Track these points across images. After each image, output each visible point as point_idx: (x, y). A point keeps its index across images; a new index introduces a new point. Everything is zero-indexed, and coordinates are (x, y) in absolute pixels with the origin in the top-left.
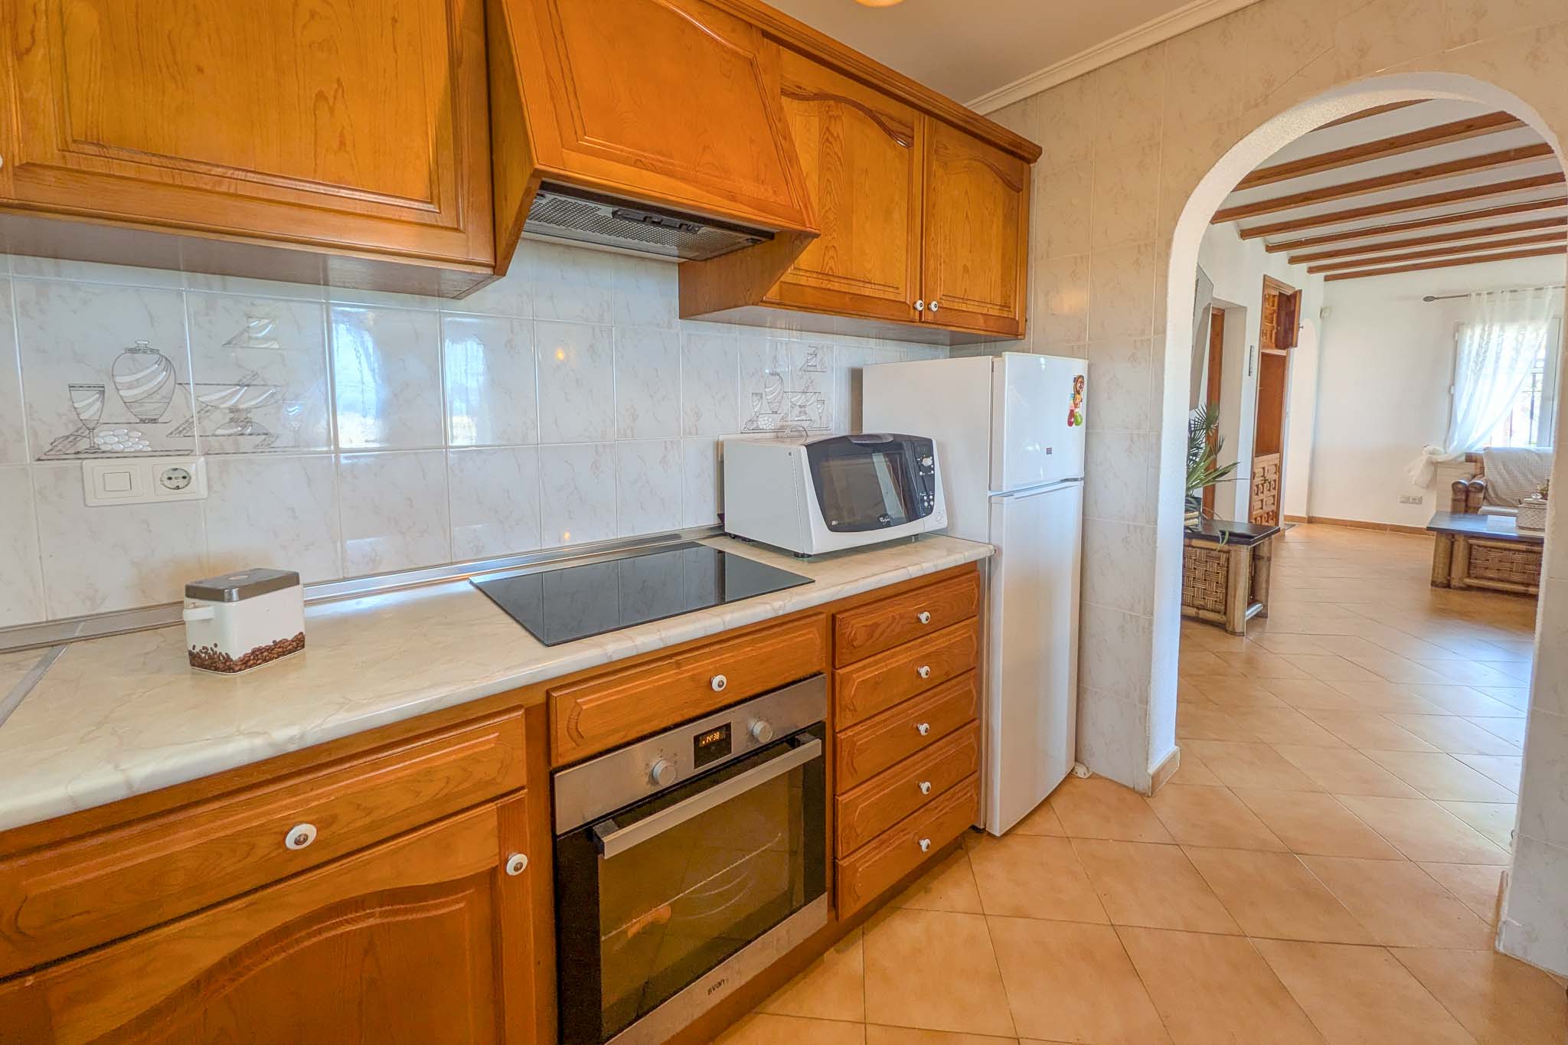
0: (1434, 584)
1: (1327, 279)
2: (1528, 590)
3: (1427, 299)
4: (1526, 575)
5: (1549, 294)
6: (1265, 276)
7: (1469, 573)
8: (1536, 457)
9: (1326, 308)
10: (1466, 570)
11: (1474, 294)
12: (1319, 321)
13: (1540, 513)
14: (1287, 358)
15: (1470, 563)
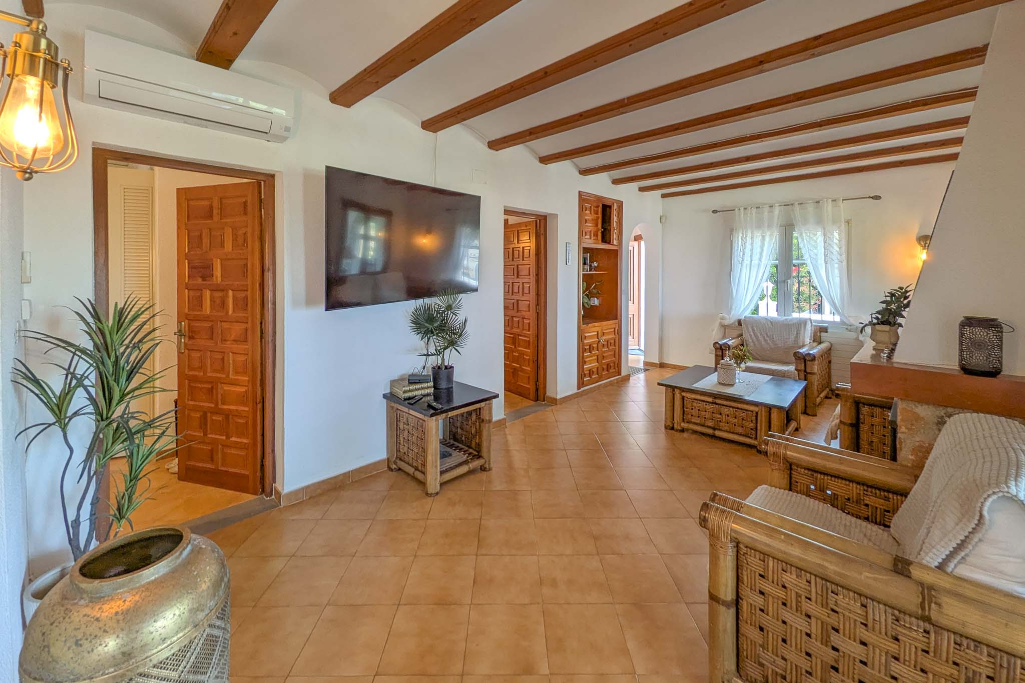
0: (666, 428)
1: (663, 196)
2: (714, 434)
3: (714, 212)
4: (713, 421)
5: (777, 210)
6: (579, 192)
7: (683, 419)
8: (770, 325)
9: (663, 216)
10: (682, 416)
11: (737, 209)
12: (661, 225)
13: (727, 372)
14: (619, 252)
15: (684, 411)
